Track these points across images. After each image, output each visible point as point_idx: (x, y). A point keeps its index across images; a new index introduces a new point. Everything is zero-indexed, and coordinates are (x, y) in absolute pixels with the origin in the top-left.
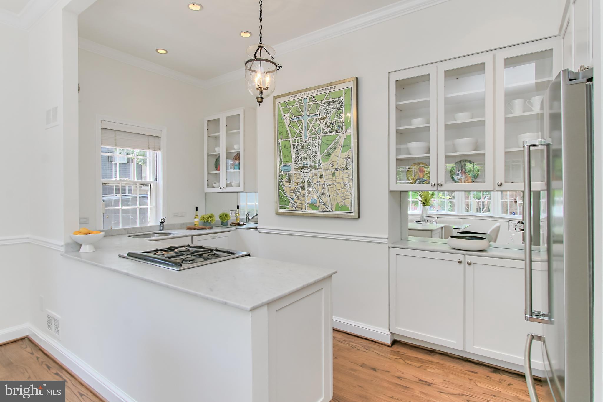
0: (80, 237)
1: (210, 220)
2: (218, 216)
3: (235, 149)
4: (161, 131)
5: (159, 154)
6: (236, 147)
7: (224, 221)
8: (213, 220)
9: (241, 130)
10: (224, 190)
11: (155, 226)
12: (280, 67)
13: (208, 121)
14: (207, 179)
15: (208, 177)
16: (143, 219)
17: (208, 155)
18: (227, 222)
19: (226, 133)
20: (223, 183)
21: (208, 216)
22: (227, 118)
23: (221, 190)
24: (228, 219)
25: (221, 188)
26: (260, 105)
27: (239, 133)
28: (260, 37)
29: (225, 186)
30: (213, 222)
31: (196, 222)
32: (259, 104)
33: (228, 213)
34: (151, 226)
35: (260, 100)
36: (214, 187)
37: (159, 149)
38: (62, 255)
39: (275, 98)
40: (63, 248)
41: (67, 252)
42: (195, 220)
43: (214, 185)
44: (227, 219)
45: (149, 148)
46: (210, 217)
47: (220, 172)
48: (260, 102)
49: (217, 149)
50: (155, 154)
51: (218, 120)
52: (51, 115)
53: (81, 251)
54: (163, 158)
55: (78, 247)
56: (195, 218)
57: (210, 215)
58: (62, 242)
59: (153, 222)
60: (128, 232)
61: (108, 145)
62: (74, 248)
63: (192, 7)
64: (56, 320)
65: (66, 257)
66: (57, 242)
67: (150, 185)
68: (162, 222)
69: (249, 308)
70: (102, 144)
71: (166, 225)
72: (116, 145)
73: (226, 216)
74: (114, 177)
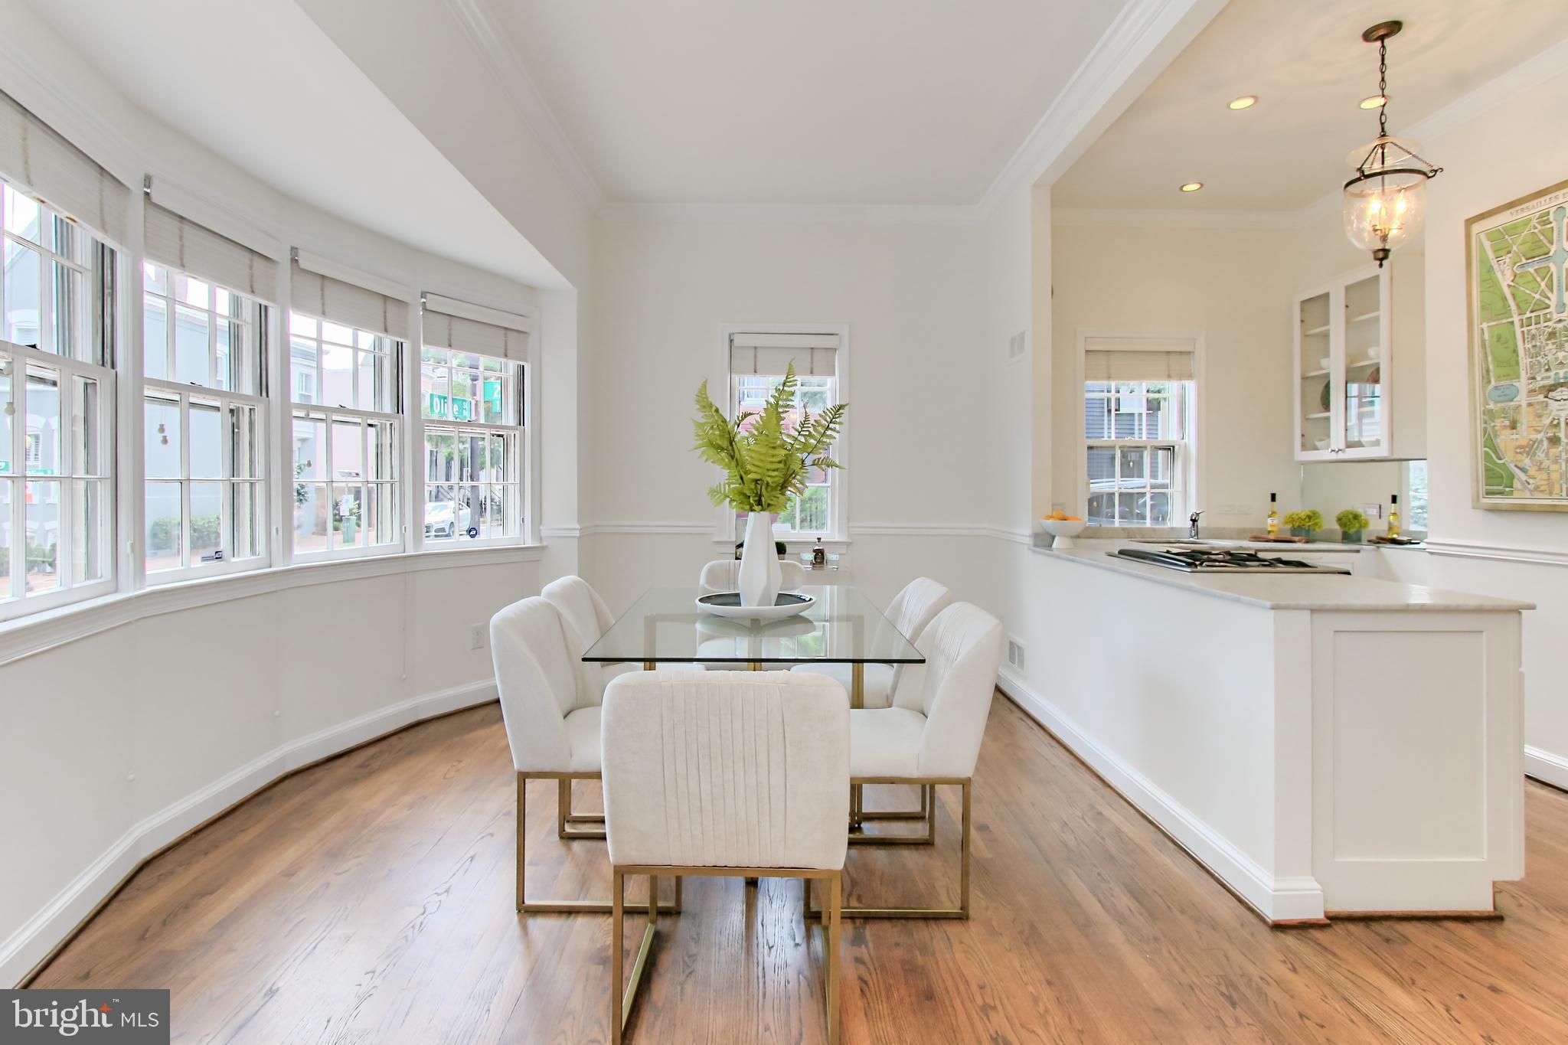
0: (1050, 524)
1: (1308, 524)
2: (1335, 519)
3: (1370, 359)
4: (1195, 339)
5: (1191, 386)
6: (1372, 352)
7: (1351, 531)
8: (1316, 524)
9: (1383, 314)
10: (1341, 456)
11: (1181, 529)
12: (1436, 171)
13: (1304, 302)
14: (1302, 431)
15: (1303, 427)
16: (1161, 516)
17: (1304, 378)
18: (1358, 532)
19: (1347, 322)
20: (1337, 438)
21: (1303, 515)
22: (1348, 289)
23: (1334, 456)
24: (1361, 527)
25: (1333, 451)
26: (1381, 265)
27: (1377, 319)
28: (1382, 124)
29: (1342, 446)
30: (1317, 529)
31: (1271, 526)
32: (1378, 262)
33: (1360, 511)
34: (1172, 529)
35: (1381, 255)
36: (1318, 449)
37: (1190, 377)
38: (1029, 549)
39: (1469, 222)
40: (1028, 539)
41: (1035, 545)
42: (1269, 521)
43: (1319, 444)
44: (1357, 525)
45: (1169, 377)
46: (1310, 517)
47: (1332, 414)
48: (1381, 260)
49: (1324, 362)
50: (1183, 388)
51: (1326, 296)
52: (1017, 343)
53: (1054, 546)
54: (1199, 396)
55: (1049, 540)
56: (1269, 517)
57: (1309, 513)
58: (1028, 532)
59: (1178, 520)
60: (1129, 534)
61: (1096, 378)
62: (1044, 540)
63: (1236, 105)
64: (1020, 648)
65: (1035, 552)
66: (1023, 532)
67: (1174, 447)
68: (1194, 521)
69: (1268, 604)
70: (1087, 378)
71: (1204, 528)
72: (1109, 378)
73: (1356, 517)
74: (1106, 435)
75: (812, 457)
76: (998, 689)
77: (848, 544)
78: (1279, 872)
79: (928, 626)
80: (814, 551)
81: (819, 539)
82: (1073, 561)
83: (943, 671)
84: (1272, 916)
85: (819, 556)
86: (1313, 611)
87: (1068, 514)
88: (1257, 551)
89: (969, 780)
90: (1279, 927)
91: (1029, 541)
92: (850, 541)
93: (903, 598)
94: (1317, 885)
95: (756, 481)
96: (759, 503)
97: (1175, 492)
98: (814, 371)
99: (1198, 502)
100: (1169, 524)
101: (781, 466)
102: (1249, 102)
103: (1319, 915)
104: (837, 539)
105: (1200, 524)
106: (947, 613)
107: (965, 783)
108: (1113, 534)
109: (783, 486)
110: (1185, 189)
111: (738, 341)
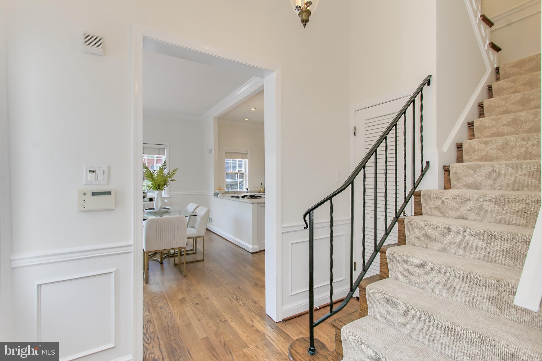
0: (217, 191)
4: (248, 150)
5: (247, 160)
11: (244, 191)
16: (241, 188)
31: (261, 190)
37: (247, 158)
41: (215, 196)
45: (243, 158)
50: (245, 160)
52: (210, 151)
53: (219, 196)
54: (248, 162)
58: (213, 193)
59: (244, 189)
60: (235, 193)
61: (227, 158)
62: (216, 195)
63: (252, 109)
64: (212, 219)
65: (214, 197)
66: (212, 193)
67: (243, 173)
68: (247, 189)
69: (251, 203)
70: (226, 158)
71: (249, 191)
72: (230, 158)
74: (230, 170)
75: (171, 179)
76: (207, 229)
78: (253, 245)
79: (195, 212)
82: (222, 198)
83: (198, 218)
84: (251, 252)
86: (258, 203)
87: (221, 189)
88: (258, 195)
89: (204, 236)
90: (252, 253)
91: (213, 195)
93: (187, 208)
94: (258, 246)
95: (158, 184)
96: (159, 188)
97: (244, 183)
98: (160, 154)
99: (248, 186)
100: (242, 190)
101: (164, 181)
103: (258, 251)
104: (166, 196)
105: (249, 190)
106: (198, 209)
107: (203, 237)
108: (231, 192)
109: (164, 185)
110: (245, 119)
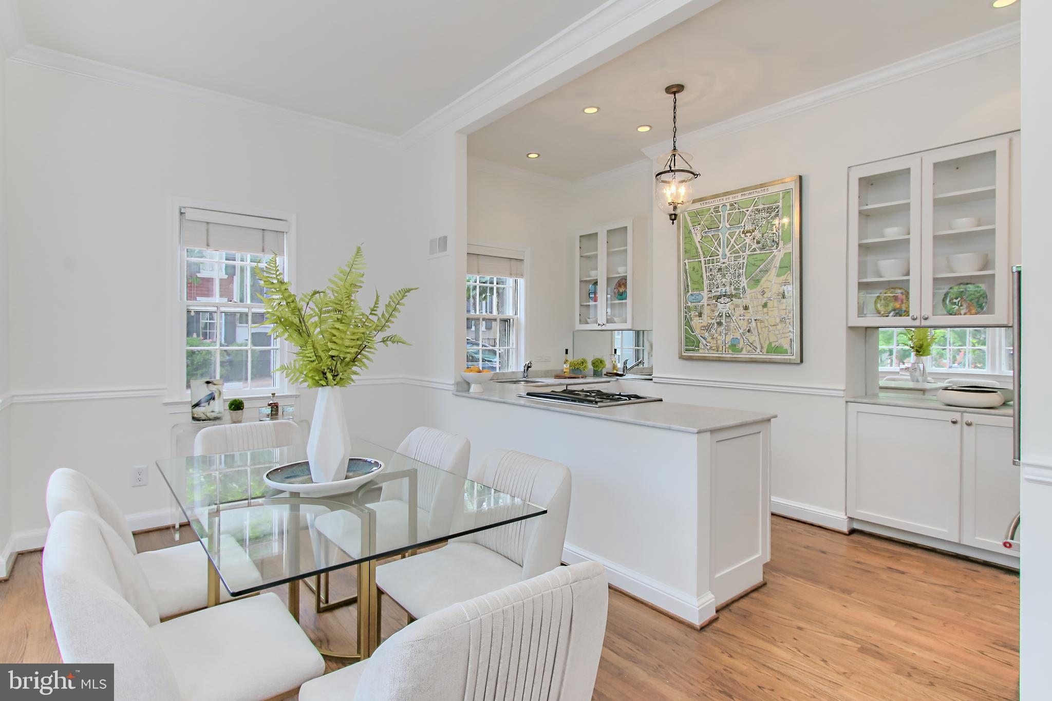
0: (468, 376)
1: (583, 367)
2: (592, 363)
3: (620, 273)
4: (525, 252)
5: (521, 282)
6: (621, 269)
7: (598, 369)
8: (585, 367)
9: (629, 247)
10: (604, 328)
11: (518, 373)
12: (698, 175)
13: (581, 236)
14: (580, 312)
15: (580, 310)
16: (504, 363)
17: (581, 281)
18: (601, 371)
19: (608, 251)
20: (601, 318)
21: (579, 362)
22: (609, 231)
23: (600, 328)
24: (602, 367)
25: (599, 325)
26: (673, 223)
27: (626, 251)
28: (674, 143)
29: (605, 322)
30: (585, 370)
31: (566, 369)
32: (672, 221)
33: (603, 357)
35: (673, 217)
36: (589, 323)
37: (522, 276)
38: (452, 394)
40: (452, 386)
41: (456, 391)
42: (564, 366)
43: (589, 320)
45: (509, 274)
46: (583, 363)
47: (598, 303)
48: (673, 220)
49: (593, 273)
50: (517, 282)
51: (596, 234)
52: (437, 244)
53: (471, 390)
54: (526, 287)
55: (466, 386)
56: (565, 363)
57: (583, 360)
58: (451, 380)
61: (471, 273)
62: (463, 387)
63: (588, 111)
65: (458, 396)
67: (510, 320)
72: (478, 273)
73: (601, 362)
74: (474, 311)
77: (296, 396)
78: (699, 593)
80: (269, 405)
81: (273, 394)
84: (698, 623)
85: (274, 407)
86: (712, 431)
91: (453, 388)
92: (298, 394)
94: (712, 595)
96: (334, 378)
98: (265, 249)
100: (510, 370)
102: (595, 110)
103: (714, 613)
104: (286, 394)
109: (354, 361)
110: (530, 156)
111: (190, 214)
